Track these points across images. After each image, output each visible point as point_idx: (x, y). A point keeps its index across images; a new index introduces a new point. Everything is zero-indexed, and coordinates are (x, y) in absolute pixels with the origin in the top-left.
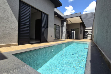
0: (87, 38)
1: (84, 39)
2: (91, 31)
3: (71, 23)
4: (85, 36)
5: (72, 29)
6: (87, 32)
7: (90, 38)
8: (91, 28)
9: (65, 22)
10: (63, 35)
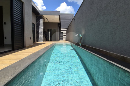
0: (62, 39)
1: (60, 40)
2: (65, 32)
3: (48, 22)
4: (61, 37)
5: (48, 29)
6: (62, 33)
7: (65, 39)
8: (66, 29)
9: (42, 20)
10: (39, 37)
